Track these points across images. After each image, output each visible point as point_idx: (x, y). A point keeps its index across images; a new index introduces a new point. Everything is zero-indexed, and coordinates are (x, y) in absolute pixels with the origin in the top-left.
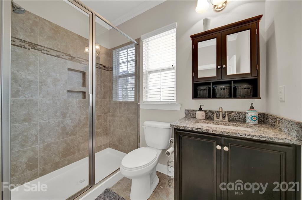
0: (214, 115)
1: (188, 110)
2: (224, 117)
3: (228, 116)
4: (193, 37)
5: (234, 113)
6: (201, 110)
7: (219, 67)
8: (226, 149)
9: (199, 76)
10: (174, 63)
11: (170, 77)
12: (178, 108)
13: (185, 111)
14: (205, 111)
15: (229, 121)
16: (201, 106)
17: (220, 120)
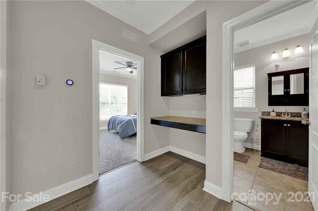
0: (282, 114)
1: (264, 112)
2: (288, 115)
3: (291, 115)
4: (269, 74)
5: (295, 113)
6: (273, 111)
7: (285, 90)
8: (289, 125)
9: (273, 94)
10: (254, 86)
11: (250, 93)
12: (257, 111)
13: (262, 112)
14: (276, 112)
15: (291, 117)
16: (273, 109)
17: (285, 116)
